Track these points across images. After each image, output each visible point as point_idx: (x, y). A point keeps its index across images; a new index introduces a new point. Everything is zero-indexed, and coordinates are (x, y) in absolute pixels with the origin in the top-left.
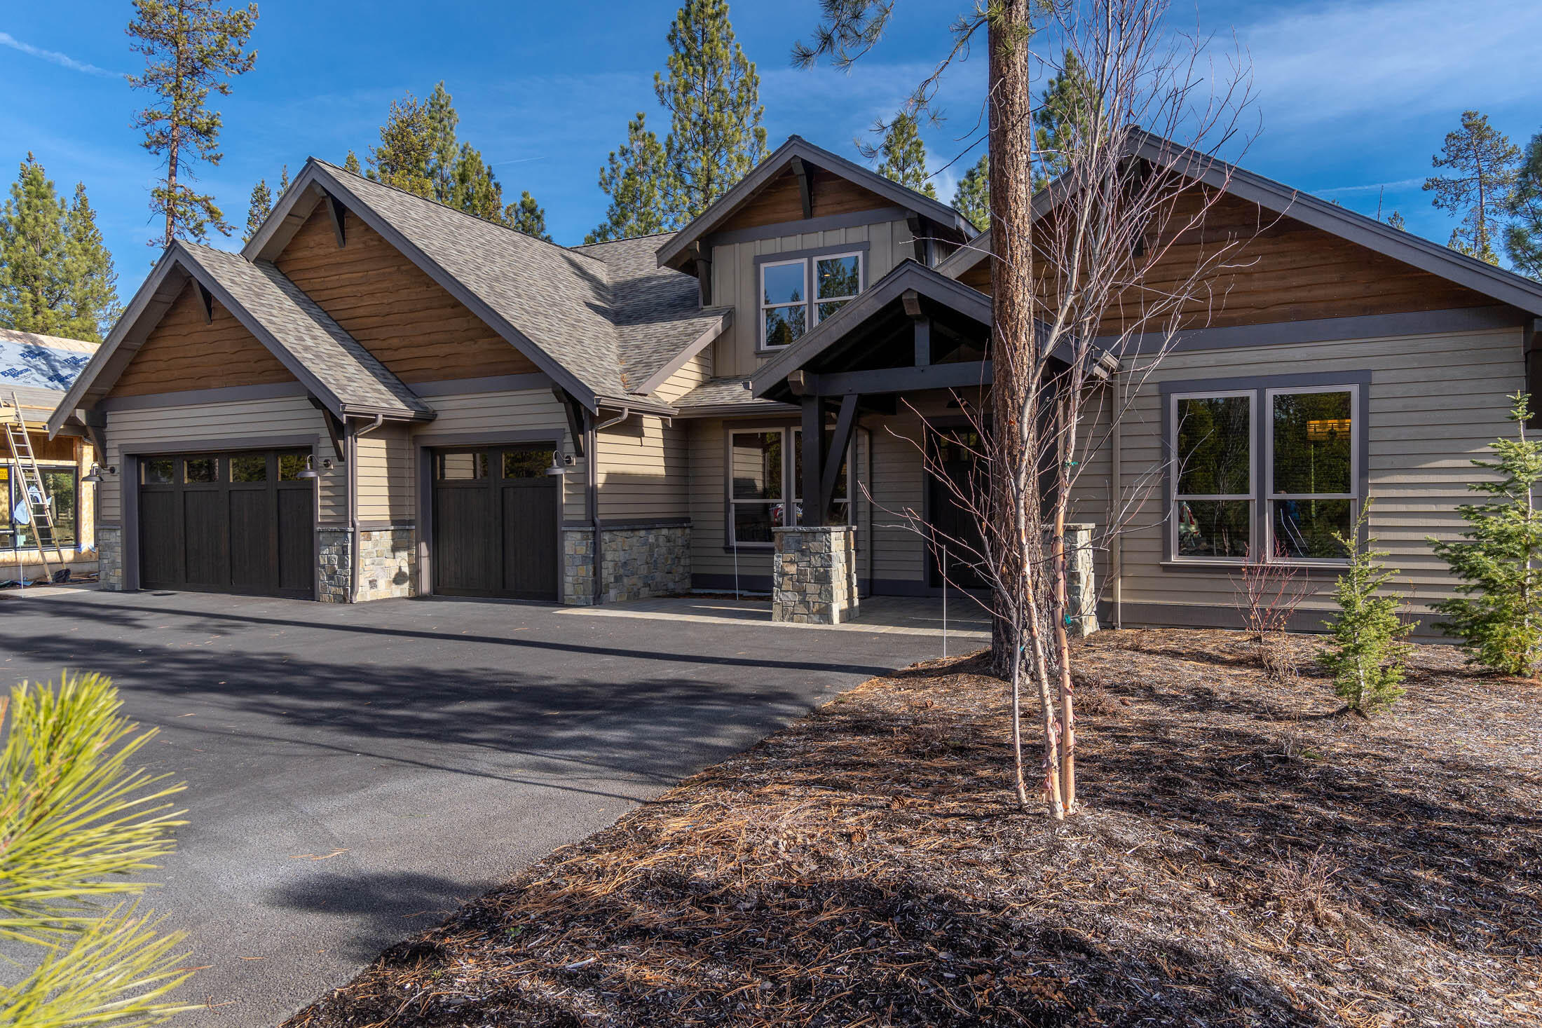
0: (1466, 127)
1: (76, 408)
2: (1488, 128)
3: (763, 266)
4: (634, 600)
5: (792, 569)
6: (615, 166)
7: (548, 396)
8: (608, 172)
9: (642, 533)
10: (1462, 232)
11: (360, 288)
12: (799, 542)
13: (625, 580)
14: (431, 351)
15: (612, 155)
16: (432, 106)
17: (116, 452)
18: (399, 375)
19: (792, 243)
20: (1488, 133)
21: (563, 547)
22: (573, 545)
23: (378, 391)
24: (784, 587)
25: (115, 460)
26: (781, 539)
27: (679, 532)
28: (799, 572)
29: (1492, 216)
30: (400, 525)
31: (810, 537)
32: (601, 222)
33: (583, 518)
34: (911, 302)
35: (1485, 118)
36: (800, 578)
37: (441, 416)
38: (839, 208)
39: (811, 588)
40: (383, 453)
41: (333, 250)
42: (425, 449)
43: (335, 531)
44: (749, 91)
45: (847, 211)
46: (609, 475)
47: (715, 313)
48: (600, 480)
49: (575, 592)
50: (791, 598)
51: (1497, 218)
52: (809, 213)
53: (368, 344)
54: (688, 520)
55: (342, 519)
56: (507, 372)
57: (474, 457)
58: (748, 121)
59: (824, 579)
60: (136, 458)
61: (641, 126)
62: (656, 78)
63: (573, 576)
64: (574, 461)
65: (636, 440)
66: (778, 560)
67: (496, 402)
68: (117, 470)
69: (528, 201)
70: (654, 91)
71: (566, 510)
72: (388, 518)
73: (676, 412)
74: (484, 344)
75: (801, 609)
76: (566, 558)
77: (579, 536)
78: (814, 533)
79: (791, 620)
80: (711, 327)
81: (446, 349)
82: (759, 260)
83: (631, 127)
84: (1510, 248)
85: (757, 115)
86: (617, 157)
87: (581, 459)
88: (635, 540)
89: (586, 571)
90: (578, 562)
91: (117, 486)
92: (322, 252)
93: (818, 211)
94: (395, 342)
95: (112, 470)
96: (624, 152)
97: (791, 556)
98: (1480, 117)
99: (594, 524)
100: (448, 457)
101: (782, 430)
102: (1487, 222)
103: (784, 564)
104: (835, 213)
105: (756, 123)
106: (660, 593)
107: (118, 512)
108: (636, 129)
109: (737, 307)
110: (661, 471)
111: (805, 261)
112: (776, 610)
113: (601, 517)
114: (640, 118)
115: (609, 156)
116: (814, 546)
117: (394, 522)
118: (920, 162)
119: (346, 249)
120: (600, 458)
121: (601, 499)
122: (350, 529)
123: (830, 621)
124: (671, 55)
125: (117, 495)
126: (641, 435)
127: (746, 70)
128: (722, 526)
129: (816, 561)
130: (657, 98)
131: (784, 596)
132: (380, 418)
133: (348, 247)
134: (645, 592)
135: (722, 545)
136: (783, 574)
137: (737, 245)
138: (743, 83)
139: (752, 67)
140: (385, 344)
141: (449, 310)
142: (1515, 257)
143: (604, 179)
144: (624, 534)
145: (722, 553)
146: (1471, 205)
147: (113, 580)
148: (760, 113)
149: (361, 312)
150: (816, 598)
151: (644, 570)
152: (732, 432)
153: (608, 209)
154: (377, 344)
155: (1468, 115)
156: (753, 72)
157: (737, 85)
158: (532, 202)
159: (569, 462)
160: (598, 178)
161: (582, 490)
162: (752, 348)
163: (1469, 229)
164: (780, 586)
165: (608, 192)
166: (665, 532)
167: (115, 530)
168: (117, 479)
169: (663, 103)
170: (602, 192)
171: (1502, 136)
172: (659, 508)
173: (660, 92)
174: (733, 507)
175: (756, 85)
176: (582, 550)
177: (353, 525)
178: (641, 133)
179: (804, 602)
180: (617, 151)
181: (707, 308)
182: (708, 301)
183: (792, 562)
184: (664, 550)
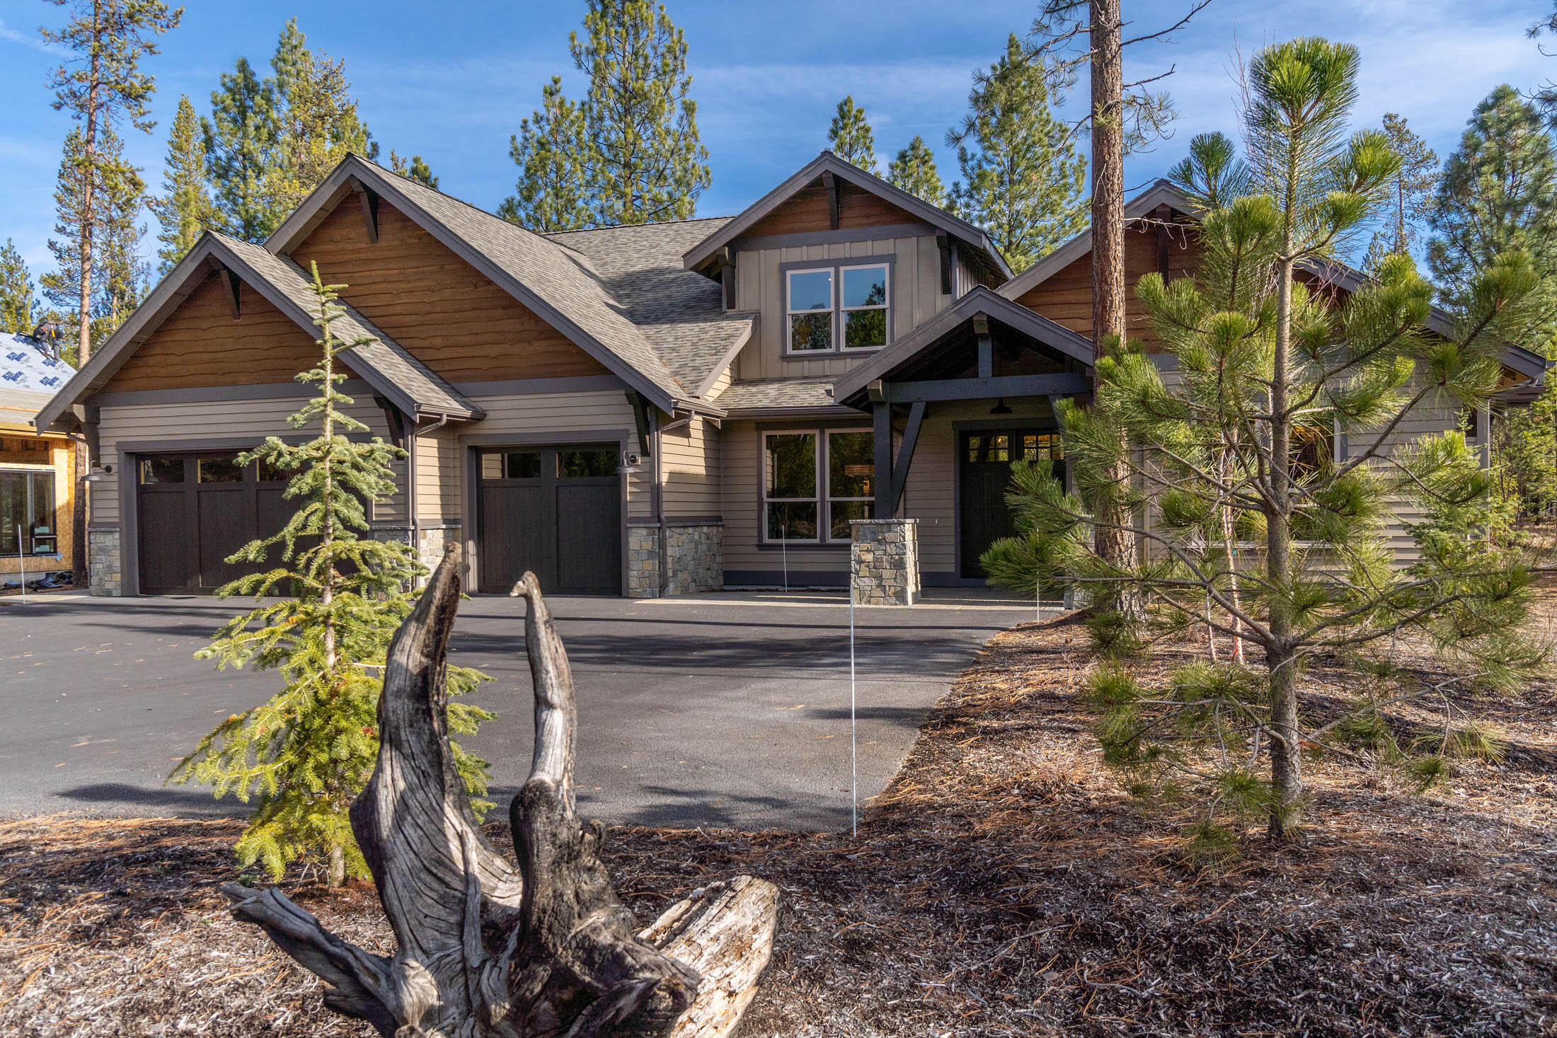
0: (1387, 128)
1: (75, 402)
2: (1408, 132)
3: (789, 273)
4: (685, 594)
5: (869, 557)
6: (528, 135)
7: (619, 396)
8: (519, 140)
9: (690, 530)
10: (1383, 236)
11: (396, 286)
12: (874, 533)
13: (680, 574)
14: (478, 351)
15: (525, 122)
16: (283, 45)
17: (113, 450)
18: (442, 374)
19: (816, 253)
20: (1408, 137)
21: (627, 542)
22: (637, 541)
23: (433, 390)
24: (861, 574)
25: (110, 457)
26: (858, 531)
27: (715, 529)
28: (876, 560)
29: (1410, 221)
30: (450, 523)
31: (885, 528)
32: (508, 196)
33: (648, 515)
34: (981, 323)
35: (1404, 121)
36: (876, 565)
37: (490, 415)
38: (865, 221)
39: (887, 574)
40: (435, 452)
41: (364, 245)
42: (471, 448)
43: (395, 530)
44: (676, 58)
45: (871, 225)
46: (671, 474)
47: (742, 316)
48: (664, 478)
49: (641, 586)
50: (867, 583)
51: (1415, 223)
52: (835, 225)
53: (404, 343)
54: (720, 519)
55: (401, 517)
56: (565, 374)
57: (503, 457)
58: (675, 91)
59: (900, 565)
60: (135, 456)
61: (558, 91)
62: (572, 39)
63: (638, 569)
64: (639, 460)
65: (684, 441)
66: (855, 549)
67: (554, 402)
68: (115, 469)
69: (421, 168)
70: (569, 53)
71: (630, 508)
72: (439, 517)
73: (725, 414)
74: (541, 346)
75: (878, 592)
76: (630, 553)
77: (644, 532)
78: (889, 524)
79: (869, 602)
80: (742, 331)
81: (496, 350)
82: (784, 268)
83: (545, 91)
84: (1430, 259)
85: (685, 85)
86: (531, 125)
87: (647, 459)
88: (685, 537)
89: (652, 566)
90: (644, 556)
91: (115, 486)
92: (350, 247)
93: (844, 222)
94: (438, 341)
95: (108, 469)
96: (538, 120)
97: (865, 546)
98: (1400, 119)
99: (659, 520)
100: (484, 456)
101: (817, 432)
102: (1406, 227)
103: (861, 552)
104: (862, 225)
105: (683, 94)
106: (702, 588)
107: (116, 513)
108: (551, 94)
109: (763, 312)
110: (702, 471)
111: (832, 270)
112: (854, 594)
113: (665, 514)
114: (556, 82)
115: (521, 123)
116: (889, 536)
117: (445, 521)
118: (868, 149)
119: (379, 244)
120: (664, 458)
121: (665, 497)
122: (412, 527)
123: (905, 602)
124: (588, 13)
125: (115, 495)
126: (688, 436)
127: (671, 35)
128: (755, 524)
129: (891, 549)
130: (574, 60)
131: (861, 582)
132: (445, 418)
133: (382, 243)
134: (692, 587)
135: (755, 541)
136: (860, 562)
137: (762, 251)
138: (670, 50)
139: (680, 32)
140: (426, 343)
141: (500, 312)
142: (1434, 269)
143: (516, 149)
144: (678, 531)
145: (755, 550)
146: (1392, 209)
147: (108, 586)
148: (688, 83)
149: (398, 309)
150: (892, 582)
151: (691, 566)
152: (765, 434)
153: (518, 181)
154: (416, 343)
155: (1390, 117)
156: (680, 38)
157: (661, 50)
158: (426, 169)
159: (635, 461)
160: (509, 149)
161: (647, 488)
162: (778, 352)
163: (1390, 233)
164: (857, 573)
165: (520, 164)
166: (705, 529)
167: (111, 532)
168: (115, 478)
169: (580, 67)
170: (513, 161)
171: (1420, 140)
172: (699, 508)
173: (577, 55)
174: (766, 507)
175: (684, 52)
176: (648, 545)
177: (414, 523)
178: (557, 99)
179: (881, 586)
180: (531, 118)
181: (730, 312)
182: (731, 305)
183: (868, 551)
184: (705, 548)
